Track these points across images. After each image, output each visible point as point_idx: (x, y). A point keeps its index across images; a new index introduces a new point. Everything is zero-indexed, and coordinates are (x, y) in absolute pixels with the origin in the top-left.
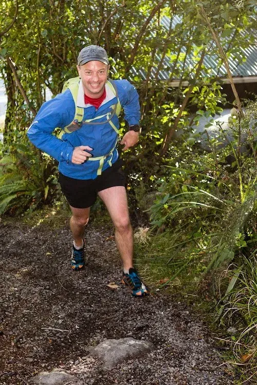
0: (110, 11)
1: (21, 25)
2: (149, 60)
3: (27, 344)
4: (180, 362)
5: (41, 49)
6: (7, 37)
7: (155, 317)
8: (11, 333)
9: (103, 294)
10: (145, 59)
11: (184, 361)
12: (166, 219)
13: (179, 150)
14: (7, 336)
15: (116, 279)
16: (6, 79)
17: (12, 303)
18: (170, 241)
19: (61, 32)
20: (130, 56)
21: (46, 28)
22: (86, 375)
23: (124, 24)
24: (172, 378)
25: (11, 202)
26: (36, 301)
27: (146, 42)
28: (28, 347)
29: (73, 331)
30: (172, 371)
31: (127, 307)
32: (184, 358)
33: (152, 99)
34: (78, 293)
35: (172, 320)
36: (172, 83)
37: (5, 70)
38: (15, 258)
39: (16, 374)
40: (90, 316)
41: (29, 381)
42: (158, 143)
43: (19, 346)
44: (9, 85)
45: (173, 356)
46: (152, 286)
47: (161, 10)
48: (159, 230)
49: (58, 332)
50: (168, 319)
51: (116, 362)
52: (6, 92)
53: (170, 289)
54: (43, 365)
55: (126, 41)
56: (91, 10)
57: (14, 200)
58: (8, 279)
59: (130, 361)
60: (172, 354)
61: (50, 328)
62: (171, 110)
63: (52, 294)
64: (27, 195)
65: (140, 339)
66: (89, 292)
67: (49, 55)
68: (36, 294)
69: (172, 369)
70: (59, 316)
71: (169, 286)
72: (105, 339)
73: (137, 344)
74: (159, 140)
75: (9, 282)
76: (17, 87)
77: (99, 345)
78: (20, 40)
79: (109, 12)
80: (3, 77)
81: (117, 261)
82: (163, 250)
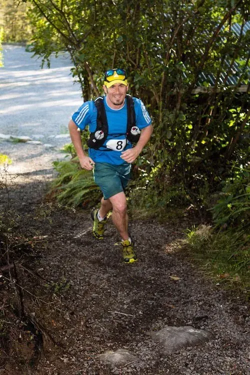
0: (183, 18)
1: (98, 32)
2: (218, 66)
3: (95, 324)
4: (237, 353)
5: (116, 54)
6: (85, 43)
7: (214, 309)
8: (81, 313)
9: (166, 284)
10: (215, 65)
11: (241, 352)
12: (229, 218)
13: (244, 153)
14: (77, 316)
15: (178, 271)
16: (83, 82)
17: (83, 287)
18: (231, 239)
19: (135, 38)
20: (199, 62)
21: (121, 35)
22: (147, 357)
23: (196, 31)
24: (228, 367)
25: (84, 196)
26: (104, 286)
27: (216, 48)
28: (96, 327)
29: (136, 316)
30: (229, 361)
31: (188, 298)
32: (241, 349)
33: (219, 104)
34: (142, 282)
35: (230, 313)
36: (240, 88)
37: (83, 74)
38: (86, 247)
39: (84, 350)
40: (153, 303)
41: (96, 357)
42: (223, 146)
43: (88, 325)
44: (85, 89)
45: (230, 347)
46: (213, 281)
47: (232, 16)
48: (221, 228)
49: (123, 316)
50: (226, 312)
51: (176, 348)
52: (82, 95)
53: (230, 284)
54: (109, 345)
55: (196, 47)
56: (165, 17)
57: (87, 194)
58: (79, 266)
59: (189, 348)
60: (229, 344)
61: (116, 312)
62: (238, 114)
63: (119, 282)
64: (98, 190)
65: (199, 328)
66: (153, 282)
67: (124, 60)
68: (104, 280)
69: (229, 359)
70: (125, 302)
71: (229, 281)
72: (166, 326)
73: (196, 333)
74: (224, 142)
75: (80, 268)
76: (93, 91)
77: (160, 331)
78: (97, 46)
79: (181, 19)
80: (80, 81)
81: (179, 255)
82: (224, 247)
